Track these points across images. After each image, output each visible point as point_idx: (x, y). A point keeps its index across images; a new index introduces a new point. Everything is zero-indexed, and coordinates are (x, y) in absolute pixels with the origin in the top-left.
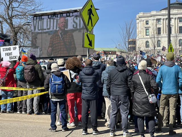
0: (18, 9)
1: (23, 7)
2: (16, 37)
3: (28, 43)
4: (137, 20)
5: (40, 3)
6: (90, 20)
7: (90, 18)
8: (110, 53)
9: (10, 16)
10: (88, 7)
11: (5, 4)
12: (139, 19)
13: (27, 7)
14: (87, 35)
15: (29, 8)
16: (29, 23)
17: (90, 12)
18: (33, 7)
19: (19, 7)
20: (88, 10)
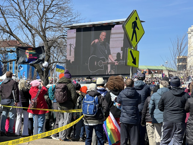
0: (53, 21)
1: (58, 18)
2: (50, 51)
3: (62, 58)
4: (189, 35)
5: (77, 14)
6: (134, 34)
7: (134, 32)
8: (156, 71)
9: (43, 28)
10: (133, 19)
11: (39, 16)
12: (191, 33)
13: (63, 18)
14: (131, 52)
16: (63, 35)
17: (135, 25)
18: (69, 19)
19: (54, 18)
20: (133, 23)
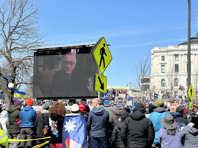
0: (18, 42)
1: (24, 39)
2: (15, 72)
4: (152, 56)
5: (43, 35)
6: (102, 60)
7: (102, 58)
9: (9, 48)
11: (4, 36)
12: (154, 54)
13: (29, 39)
14: (99, 77)
15: (31, 41)
16: (30, 56)
18: (35, 40)
19: (20, 39)
20: (101, 49)
